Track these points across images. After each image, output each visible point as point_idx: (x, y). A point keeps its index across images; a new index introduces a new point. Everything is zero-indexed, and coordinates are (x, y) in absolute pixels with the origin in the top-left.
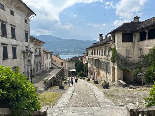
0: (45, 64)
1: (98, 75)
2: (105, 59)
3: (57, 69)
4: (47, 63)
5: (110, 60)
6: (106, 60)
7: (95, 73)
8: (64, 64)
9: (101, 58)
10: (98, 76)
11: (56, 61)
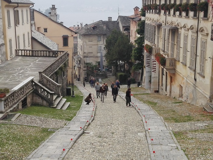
0: (10, 41)
1: (171, 78)
2: (195, 30)
3: (46, 56)
4: (17, 38)
5: (207, 34)
6: (197, 32)
7: (163, 74)
8: (71, 41)
9: (184, 27)
10: (171, 81)
11: (46, 30)
